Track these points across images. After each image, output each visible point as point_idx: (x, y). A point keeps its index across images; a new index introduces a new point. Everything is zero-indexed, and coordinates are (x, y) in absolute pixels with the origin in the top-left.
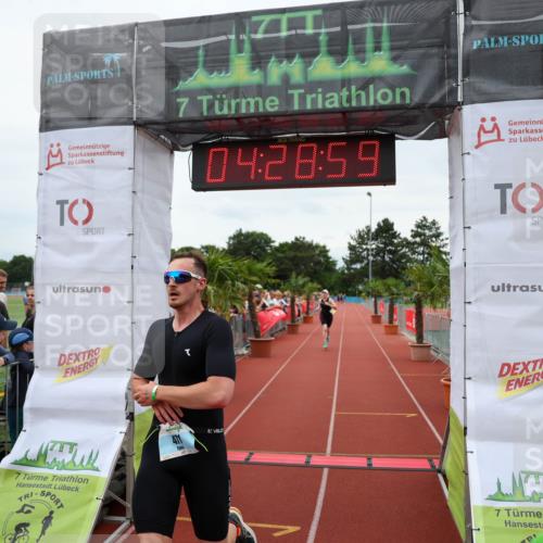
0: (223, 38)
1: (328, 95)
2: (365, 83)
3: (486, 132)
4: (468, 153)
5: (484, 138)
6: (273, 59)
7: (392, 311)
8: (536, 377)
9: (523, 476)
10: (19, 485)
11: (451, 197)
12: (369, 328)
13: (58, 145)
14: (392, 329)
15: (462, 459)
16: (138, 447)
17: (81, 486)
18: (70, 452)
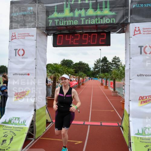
0: (62, 3)
1: (92, 20)
2: (102, 17)
3: (136, 31)
4: (131, 37)
5: (136, 33)
7: (106, 82)
8: (149, 100)
9: (145, 129)
10: (3, 129)
11: (126, 50)
12: (100, 87)
13: (15, 33)
14: (106, 87)
15: (128, 123)
16: (37, 119)
17: (21, 129)
18: (18, 120)
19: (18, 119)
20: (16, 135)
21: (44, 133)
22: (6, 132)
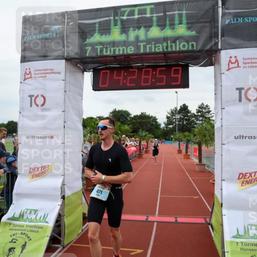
0: (108, 18)
1: (157, 45)
2: (175, 40)
3: (232, 63)
4: (224, 73)
5: (231, 66)
6: (131, 29)
7: (187, 148)
8: (255, 180)
9: (249, 226)
10: (10, 229)
11: (215, 94)
12: (176, 156)
13: (29, 69)
14: (187, 156)
15: (220, 219)
16: (67, 212)
17: (40, 230)
18: (35, 214)
19: (35, 212)
20: (31, 239)
21: (79, 236)
22: (14, 235)
